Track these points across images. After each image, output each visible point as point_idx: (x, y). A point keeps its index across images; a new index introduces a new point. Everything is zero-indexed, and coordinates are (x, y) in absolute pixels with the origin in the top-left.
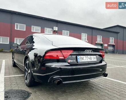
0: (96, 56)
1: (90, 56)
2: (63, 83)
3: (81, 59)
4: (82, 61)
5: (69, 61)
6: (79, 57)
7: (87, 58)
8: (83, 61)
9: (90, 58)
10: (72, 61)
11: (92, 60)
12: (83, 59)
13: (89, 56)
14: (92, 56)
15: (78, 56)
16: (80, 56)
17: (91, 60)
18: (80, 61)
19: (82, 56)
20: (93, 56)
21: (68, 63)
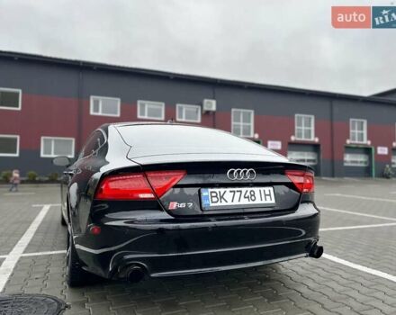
0: (271, 189)
1: (249, 189)
2: (153, 275)
3: (215, 199)
4: (219, 204)
5: (174, 206)
6: (206, 193)
7: (238, 194)
8: (224, 203)
9: (248, 194)
10: (182, 205)
11: (258, 201)
12: (222, 197)
13: (244, 190)
14: (256, 190)
15: (203, 190)
16: (210, 190)
17: (251, 202)
18: (212, 205)
19: (217, 190)
20: (262, 189)
21: (170, 212)
